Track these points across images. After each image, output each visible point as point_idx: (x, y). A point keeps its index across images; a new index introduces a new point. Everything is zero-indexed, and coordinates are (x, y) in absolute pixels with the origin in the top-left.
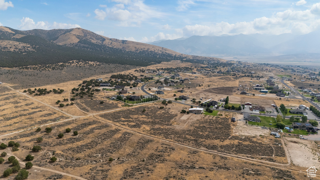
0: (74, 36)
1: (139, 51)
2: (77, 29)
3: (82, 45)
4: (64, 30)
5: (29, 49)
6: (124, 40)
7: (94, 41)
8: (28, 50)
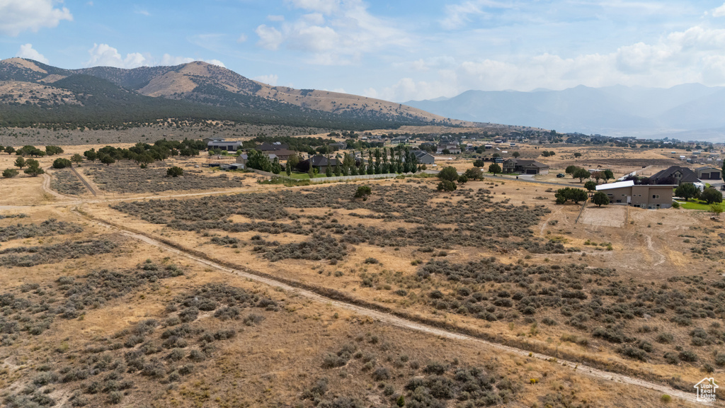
0: (185, 77)
1: (341, 111)
2: (195, 64)
3: (203, 96)
4: (165, 67)
5: (66, 100)
6: (307, 89)
7: (234, 89)
8: (62, 103)
